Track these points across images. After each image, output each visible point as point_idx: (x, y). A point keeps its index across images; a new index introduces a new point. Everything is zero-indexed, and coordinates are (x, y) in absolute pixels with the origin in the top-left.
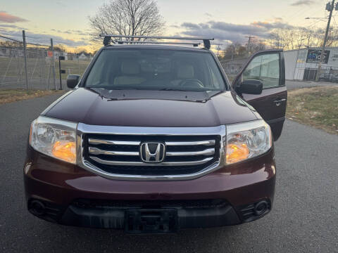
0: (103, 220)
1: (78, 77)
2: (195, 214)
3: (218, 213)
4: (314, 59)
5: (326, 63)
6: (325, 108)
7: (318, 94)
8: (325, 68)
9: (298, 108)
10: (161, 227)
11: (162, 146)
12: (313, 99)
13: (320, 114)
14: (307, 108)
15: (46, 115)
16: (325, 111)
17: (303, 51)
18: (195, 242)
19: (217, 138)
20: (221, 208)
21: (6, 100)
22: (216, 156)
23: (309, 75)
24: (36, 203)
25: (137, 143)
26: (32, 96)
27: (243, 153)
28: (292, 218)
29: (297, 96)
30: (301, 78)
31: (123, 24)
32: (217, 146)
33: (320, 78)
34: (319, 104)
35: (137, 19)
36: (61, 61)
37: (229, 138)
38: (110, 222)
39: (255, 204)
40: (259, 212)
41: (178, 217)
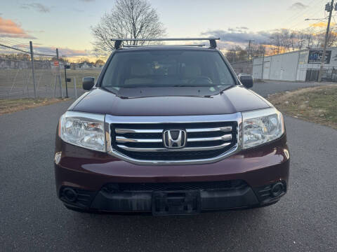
0: (131, 202)
1: (93, 79)
2: (216, 195)
3: (238, 194)
4: (316, 59)
5: (328, 63)
6: (330, 106)
7: (323, 93)
8: (327, 68)
9: (303, 106)
10: (186, 208)
11: (183, 133)
12: (317, 98)
13: (325, 111)
14: (311, 106)
15: (73, 110)
16: (330, 108)
17: (304, 53)
18: (213, 229)
19: (234, 124)
20: (240, 189)
21: (15, 109)
22: (234, 141)
23: (311, 76)
24: (68, 190)
25: (161, 131)
26: (40, 104)
27: (258, 139)
28: (304, 207)
29: (300, 95)
30: (303, 79)
31: (124, 32)
32: (234, 132)
33: (322, 78)
34: (323, 102)
35: (138, 27)
36: (67, 69)
37: (245, 125)
38: (138, 204)
39: (272, 186)
40: (275, 194)
41: (200, 198)
